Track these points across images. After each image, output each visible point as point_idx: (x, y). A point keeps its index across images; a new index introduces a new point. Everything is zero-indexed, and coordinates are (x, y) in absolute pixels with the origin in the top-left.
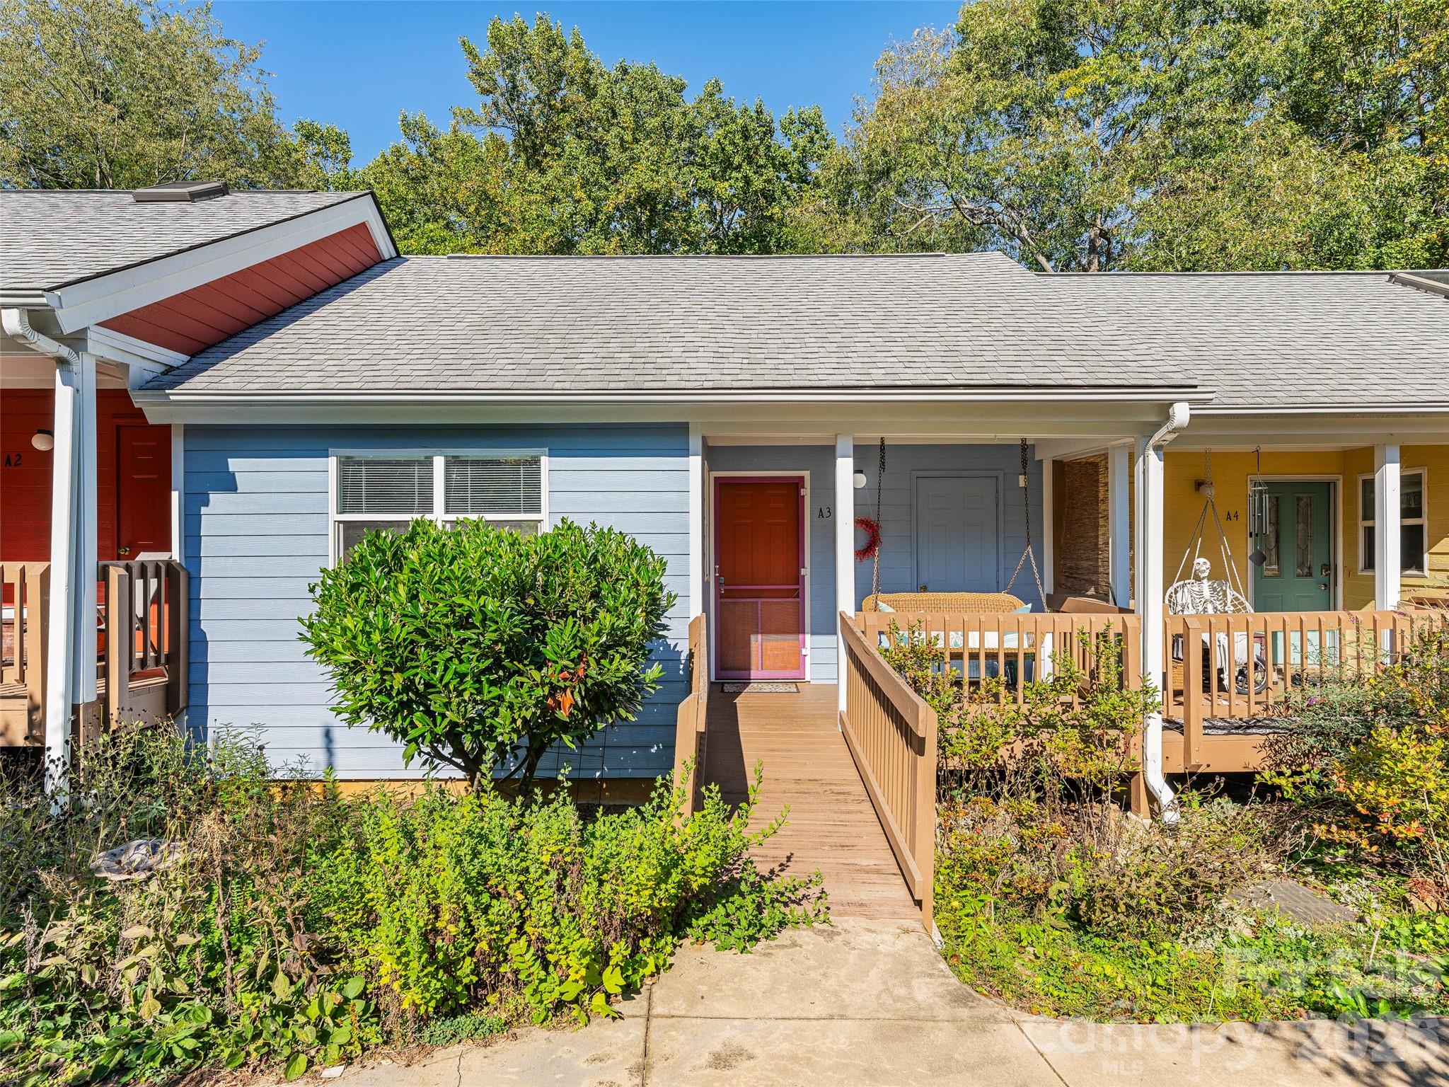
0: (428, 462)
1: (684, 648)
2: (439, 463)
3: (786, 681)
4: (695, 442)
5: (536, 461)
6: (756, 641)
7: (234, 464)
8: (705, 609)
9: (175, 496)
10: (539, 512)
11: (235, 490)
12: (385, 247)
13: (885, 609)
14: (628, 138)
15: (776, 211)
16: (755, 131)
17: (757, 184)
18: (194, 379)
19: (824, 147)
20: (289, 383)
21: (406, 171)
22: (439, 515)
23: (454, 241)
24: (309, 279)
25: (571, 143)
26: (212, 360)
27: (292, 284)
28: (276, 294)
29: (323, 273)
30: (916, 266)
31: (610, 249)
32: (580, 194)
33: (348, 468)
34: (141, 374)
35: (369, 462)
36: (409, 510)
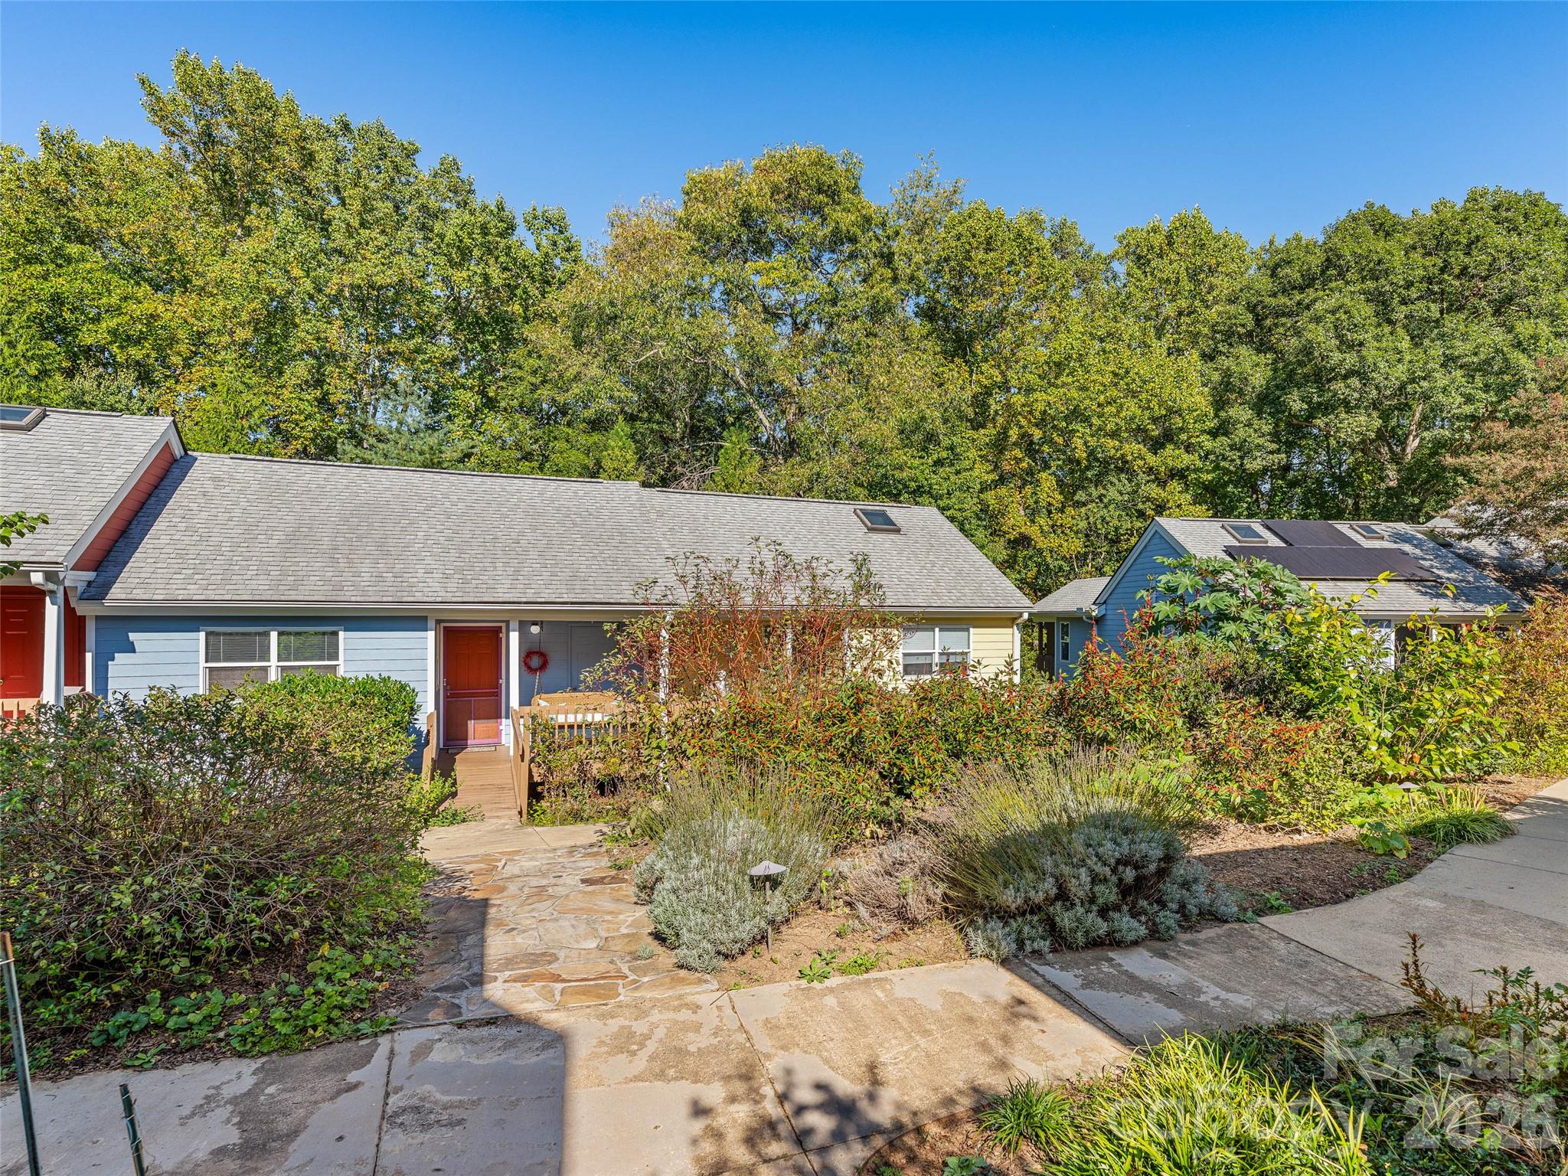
0: (267, 634)
1: (424, 729)
2: (274, 635)
3: (488, 745)
4: (431, 623)
5: (335, 634)
6: (471, 724)
7: (132, 636)
8: (437, 707)
9: (89, 657)
10: (337, 659)
11: (134, 651)
12: (178, 451)
13: (543, 703)
14: (355, 222)
15: (517, 308)
16: (496, 227)
17: (496, 282)
18: (113, 590)
19: (569, 250)
20: (181, 595)
21: (47, 191)
22: (273, 662)
23: (120, 287)
24: (141, 496)
25: (287, 217)
26: (110, 574)
27: (133, 505)
28: (126, 514)
29: (146, 488)
30: (581, 493)
31: (333, 332)
32: (296, 272)
33: (211, 638)
34: (80, 590)
35: (225, 634)
36: (253, 660)
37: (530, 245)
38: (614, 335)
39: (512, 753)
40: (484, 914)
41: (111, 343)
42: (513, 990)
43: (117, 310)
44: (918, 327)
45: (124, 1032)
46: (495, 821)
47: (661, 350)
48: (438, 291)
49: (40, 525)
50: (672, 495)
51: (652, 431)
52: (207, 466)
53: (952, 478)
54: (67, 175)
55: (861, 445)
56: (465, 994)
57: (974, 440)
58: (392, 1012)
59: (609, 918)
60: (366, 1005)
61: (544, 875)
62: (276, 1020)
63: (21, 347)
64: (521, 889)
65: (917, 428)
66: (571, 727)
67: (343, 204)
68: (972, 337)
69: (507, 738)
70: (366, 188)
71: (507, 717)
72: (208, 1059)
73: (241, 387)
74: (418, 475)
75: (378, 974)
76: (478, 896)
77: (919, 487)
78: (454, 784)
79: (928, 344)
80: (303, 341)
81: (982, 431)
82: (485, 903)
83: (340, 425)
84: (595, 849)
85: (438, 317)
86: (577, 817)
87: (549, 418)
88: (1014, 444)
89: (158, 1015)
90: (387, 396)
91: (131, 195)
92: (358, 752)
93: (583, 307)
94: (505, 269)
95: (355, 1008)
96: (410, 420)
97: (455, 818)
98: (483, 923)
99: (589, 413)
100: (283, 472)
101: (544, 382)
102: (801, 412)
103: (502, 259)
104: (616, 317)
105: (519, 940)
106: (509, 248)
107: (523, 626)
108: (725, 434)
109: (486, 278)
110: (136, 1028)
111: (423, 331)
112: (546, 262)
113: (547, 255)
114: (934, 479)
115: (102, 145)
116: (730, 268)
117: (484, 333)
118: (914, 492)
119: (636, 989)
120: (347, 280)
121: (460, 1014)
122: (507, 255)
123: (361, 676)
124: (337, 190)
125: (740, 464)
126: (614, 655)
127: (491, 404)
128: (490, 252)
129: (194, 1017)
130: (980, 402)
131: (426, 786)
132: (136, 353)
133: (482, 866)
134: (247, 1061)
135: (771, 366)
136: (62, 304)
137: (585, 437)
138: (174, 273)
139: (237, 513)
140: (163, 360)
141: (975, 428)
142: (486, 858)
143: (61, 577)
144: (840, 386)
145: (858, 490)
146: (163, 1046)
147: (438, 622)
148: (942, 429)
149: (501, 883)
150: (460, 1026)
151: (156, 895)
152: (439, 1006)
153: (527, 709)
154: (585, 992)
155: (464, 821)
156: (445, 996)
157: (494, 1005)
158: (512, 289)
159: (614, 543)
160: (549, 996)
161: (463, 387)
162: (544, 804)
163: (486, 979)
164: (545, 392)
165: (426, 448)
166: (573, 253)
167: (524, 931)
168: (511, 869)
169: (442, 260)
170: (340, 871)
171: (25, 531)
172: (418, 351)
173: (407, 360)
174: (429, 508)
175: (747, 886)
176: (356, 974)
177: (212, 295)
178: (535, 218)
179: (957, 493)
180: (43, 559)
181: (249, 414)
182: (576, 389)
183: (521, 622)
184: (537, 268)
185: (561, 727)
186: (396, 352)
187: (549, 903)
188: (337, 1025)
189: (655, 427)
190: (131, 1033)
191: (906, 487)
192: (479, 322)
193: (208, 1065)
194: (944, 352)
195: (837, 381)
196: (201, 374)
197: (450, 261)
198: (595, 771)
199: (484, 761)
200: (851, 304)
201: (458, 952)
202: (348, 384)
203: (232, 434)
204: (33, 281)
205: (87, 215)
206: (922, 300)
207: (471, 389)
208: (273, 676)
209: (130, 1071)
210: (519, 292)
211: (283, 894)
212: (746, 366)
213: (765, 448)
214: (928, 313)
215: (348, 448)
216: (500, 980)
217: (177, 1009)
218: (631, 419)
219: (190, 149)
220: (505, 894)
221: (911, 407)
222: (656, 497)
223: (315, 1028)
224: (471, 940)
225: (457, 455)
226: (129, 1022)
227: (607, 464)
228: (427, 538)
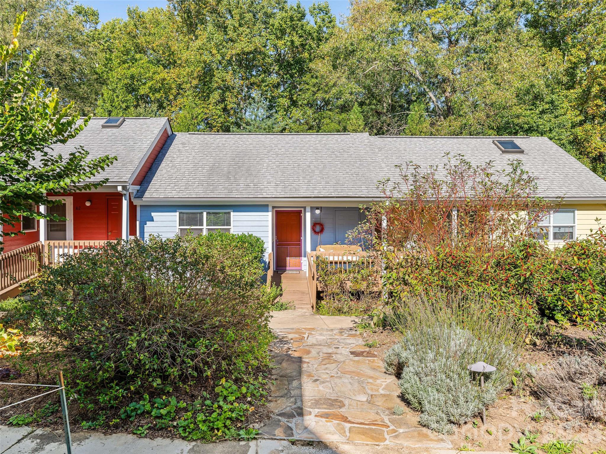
0: (202, 213)
1: (267, 261)
2: (205, 214)
3: (296, 270)
4: (270, 208)
5: (229, 213)
6: (288, 259)
7: (153, 214)
8: (273, 250)
9: (138, 223)
10: (230, 226)
11: (153, 221)
12: (170, 133)
13: (322, 250)
14: (237, 25)
15: (306, 55)
16: (297, 17)
17: (297, 43)
18: (146, 194)
19: (330, 22)
20: (170, 195)
21: (129, 33)
22: (205, 227)
23: (153, 68)
24: (156, 153)
25: (210, 27)
26: (145, 187)
27: (153, 156)
28: (151, 161)
29: (158, 149)
30: (339, 140)
31: (228, 77)
32: (214, 51)
33: (181, 215)
34: (135, 194)
35: (186, 213)
36: (197, 225)
37: (312, 23)
38: (353, 60)
39: (307, 275)
40: (300, 367)
41: (149, 93)
42: (321, 423)
43: (151, 79)
44: (526, 32)
45: (134, 414)
46: (300, 310)
47: (377, 66)
48: (271, 52)
49: (115, 162)
50: (385, 139)
51: (372, 109)
52: (181, 138)
53: (553, 120)
54: (136, 25)
55: (492, 105)
56: (294, 420)
57: (567, 97)
58: (257, 426)
59: (370, 381)
60: (243, 419)
61: (329, 346)
62: (200, 421)
63: (120, 97)
64: (318, 353)
65: (528, 92)
66: (336, 263)
67: (232, 16)
68: (564, 34)
69: (305, 267)
70: (241, 8)
71: (305, 256)
72: (168, 437)
73: (194, 106)
74: (264, 136)
75: (249, 399)
76: (296, 355)
77: (530, 128)
78: (281, 290)
79: (535, 42)
80: (217, 82)
81: (572, 91)
82: (300, 360)
83: (232, 119)
84: (354, 332)
85: (271, 65)
86: (340, 311)
87: (320, 109)
88: (595, 96)
89: (148, 407)
90: (250, 104)
91: (156, 29)
92: (238, 272)
93: (338, 48)
94: (300, 37)
95: (237, 419)
96: (260, 114)
97: (282, 307)
98: (300, 373)
99: (340, 102)
100: (208, 139)
101: (318, 90)
102: (454, 91)
103: (299, 32)
104: (354, 51)
105: (321, 388)
106: (303, 26)
107: (313, 209)
108: (411, 106)
109: (292, 42)
110: (139, 412)
111: (265, 72)
112: (319, 30)
113: (320, 26)
114: (541, 122)
115: (147, 11)
116: (414, 16)
117: (291, 70)
118: (526, 131)
119: (396, 437)
120: (234, 52)
121: (292, 435)
122: (302, 29)
123: (240, 234)
124: (230, 12)
125: (419, 122)
126: (365, 223)
127: (294, 103)
128: (294, 29)
129: (163, 412)
130: (571, 72)
131: (268, 290)
132: (158, 96)
133: (297, 336)
134: (186, 442)
135: (437, 67)
136: (134, 79)
137: (338, 115)
138: (171, 60)
139: (191, 158)
140: (167, 98)
141: (568, 89)
142: (298, 331)
143: (128, 187)
144: (479, 73)
145: (491, 132)
146: (150, 425)
147: (274, 207)
148: (546, 91)
149: (307, 348)
150: (293, 443)
151: (147, 343)
152: (281, 426)
153: (314, 253)
154: (364, 433)
155: (286, 309)
156: (283, 420)
157: (311, 432)
158: (303, 45)
159: (357, 165)
160: (342, 432)
161: (282, 96)
162: (323, 302)
163: (304, 412)
164: (319, 95)
165: (266, 127)
166: (332, 24)
167: (323, 382)
168: (311, 340)
169: (273, 37)
170: (230, 338)
171: (109, 164)
172: (263, 81)
173: (258, 86)
174: (269, 152)
175: (468, 378)
176: (238, 398)
177: (184, 67)
178: (314, 9)
179: (557, 130)
180: (122, 180)
181: (196, 117)
182: (334, 91)
183: (311, 207)
184: (316, 34)
185: (331, 263)
186: (254, 83)
187: (334, 365)
188: (229, 429)
189: (374, 107)
190: (137, 414)
191: (522, 128)
192: (289, 65)
193: (168, 441)
194: (545, 46)
195: (477, 70)
196: (180, 102)
197: (277, 37)
198: (348, 287)
199: (294, 278)
200: (486, 24)
201: (289, 391)
202: (235, 100)
203: (191, 127)
204: (125, 71)
205: (142, 40)
206: (529, 16)
207: (286, 97)
208: (205, 233)
209: (135, 436)
210: (307, 47)
211: (203, 349)
212: (423, 68)
213: (433, 112)
214: (533, 24)
215: (235, 129)
216: (313, 414)
217: (156, 405)
218: (361, 104)
219: (176, 5)
220: (310, 355)
221: (524, 80)
222: (377, 140)
223: (218, 429)
224: (295, 383)
225: (280, 129)
226: (136, 408)
227: (349, 127)
228: (268, 166)
